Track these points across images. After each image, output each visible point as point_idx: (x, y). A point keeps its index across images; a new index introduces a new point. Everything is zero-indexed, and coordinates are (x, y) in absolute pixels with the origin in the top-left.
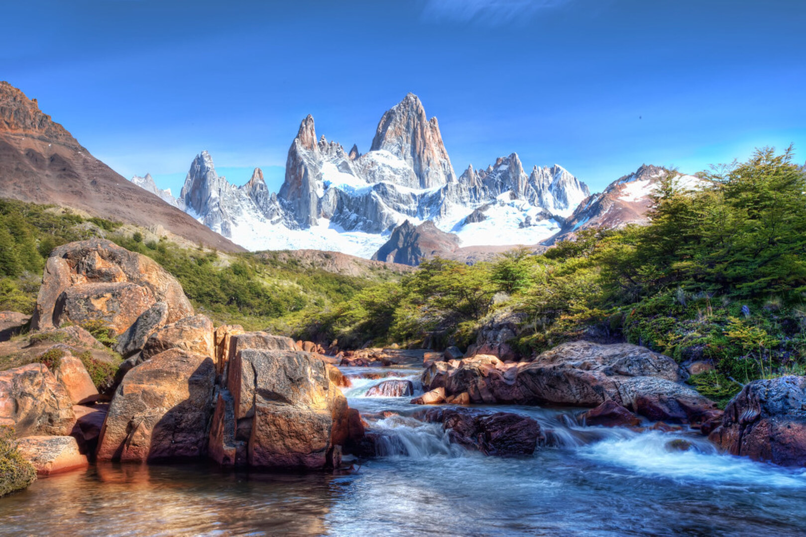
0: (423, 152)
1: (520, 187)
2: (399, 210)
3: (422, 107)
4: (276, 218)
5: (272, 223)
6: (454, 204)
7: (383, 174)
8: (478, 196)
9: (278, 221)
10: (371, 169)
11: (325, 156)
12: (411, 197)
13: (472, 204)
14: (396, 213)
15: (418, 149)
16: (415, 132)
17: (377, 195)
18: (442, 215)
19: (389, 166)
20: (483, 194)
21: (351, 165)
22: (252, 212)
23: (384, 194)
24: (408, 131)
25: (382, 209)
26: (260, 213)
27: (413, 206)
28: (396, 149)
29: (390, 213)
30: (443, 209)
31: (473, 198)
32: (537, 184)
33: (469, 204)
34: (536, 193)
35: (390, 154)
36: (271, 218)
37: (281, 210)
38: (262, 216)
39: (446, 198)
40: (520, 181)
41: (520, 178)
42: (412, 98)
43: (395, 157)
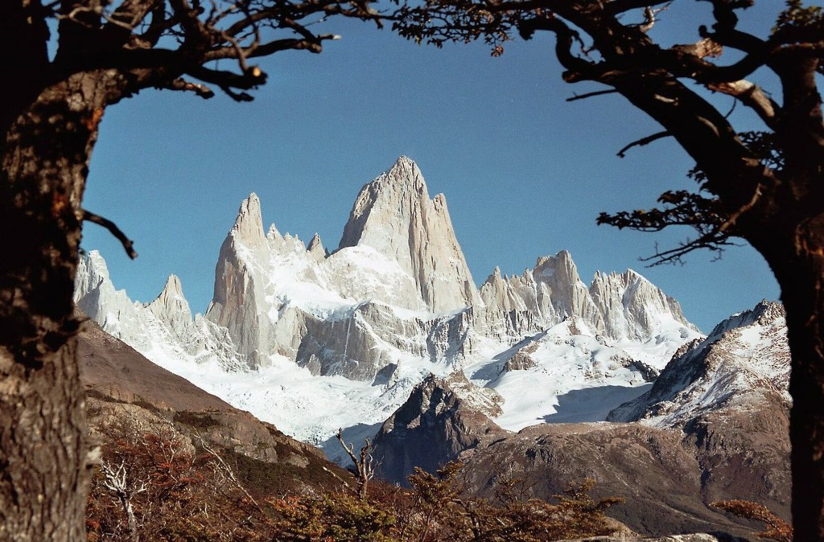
0: (426, 248)
1: (575, 303)
2: (399, 344)
3: (421, 179)
4: (203, 352)
5: (198, 361)
6: (483, 338)
7: (366, 284)
8: (518, 326)
9: (206, 358)
10: (347, 276)
11: (278, 258)
12: (416, 325)
13: (510, 338)
14: (395, 350)
15: (417, 243)
16: (413, 218)
17: (364, 322)
18: (467, 355)
19: (373, 272)
20: (525, 322)
21: (317, 270)
22: (165, 344)
23: (375, 319)
24: (402, 216)
25: (374, 343)
26: (178, 347)
27: (421, 339)
28: (384, 244)
29: (385, 349)
30: (466, 346)
31: (512, 329)
32: (601, 300)
33: (505, 337)
34: (600, 314)
35: (374, 251)
36: (195, 354)
37: (210, 341)
38: (181, 350)
39: (471, 329)
40: (575, 295)
41: (575, 290)
42: (406, 164)
43: (381, 256)
